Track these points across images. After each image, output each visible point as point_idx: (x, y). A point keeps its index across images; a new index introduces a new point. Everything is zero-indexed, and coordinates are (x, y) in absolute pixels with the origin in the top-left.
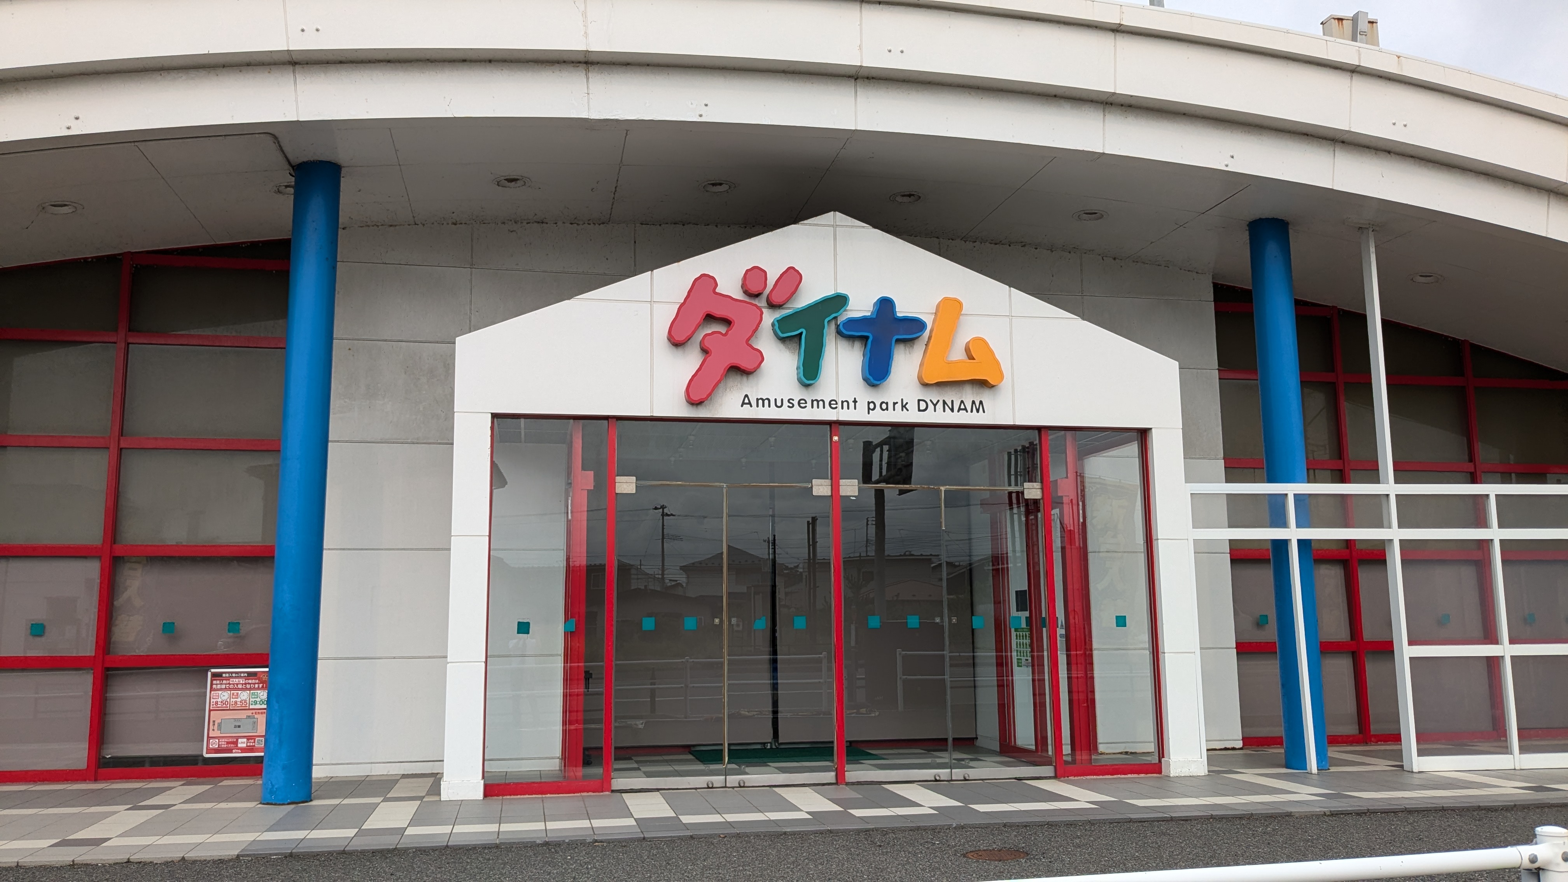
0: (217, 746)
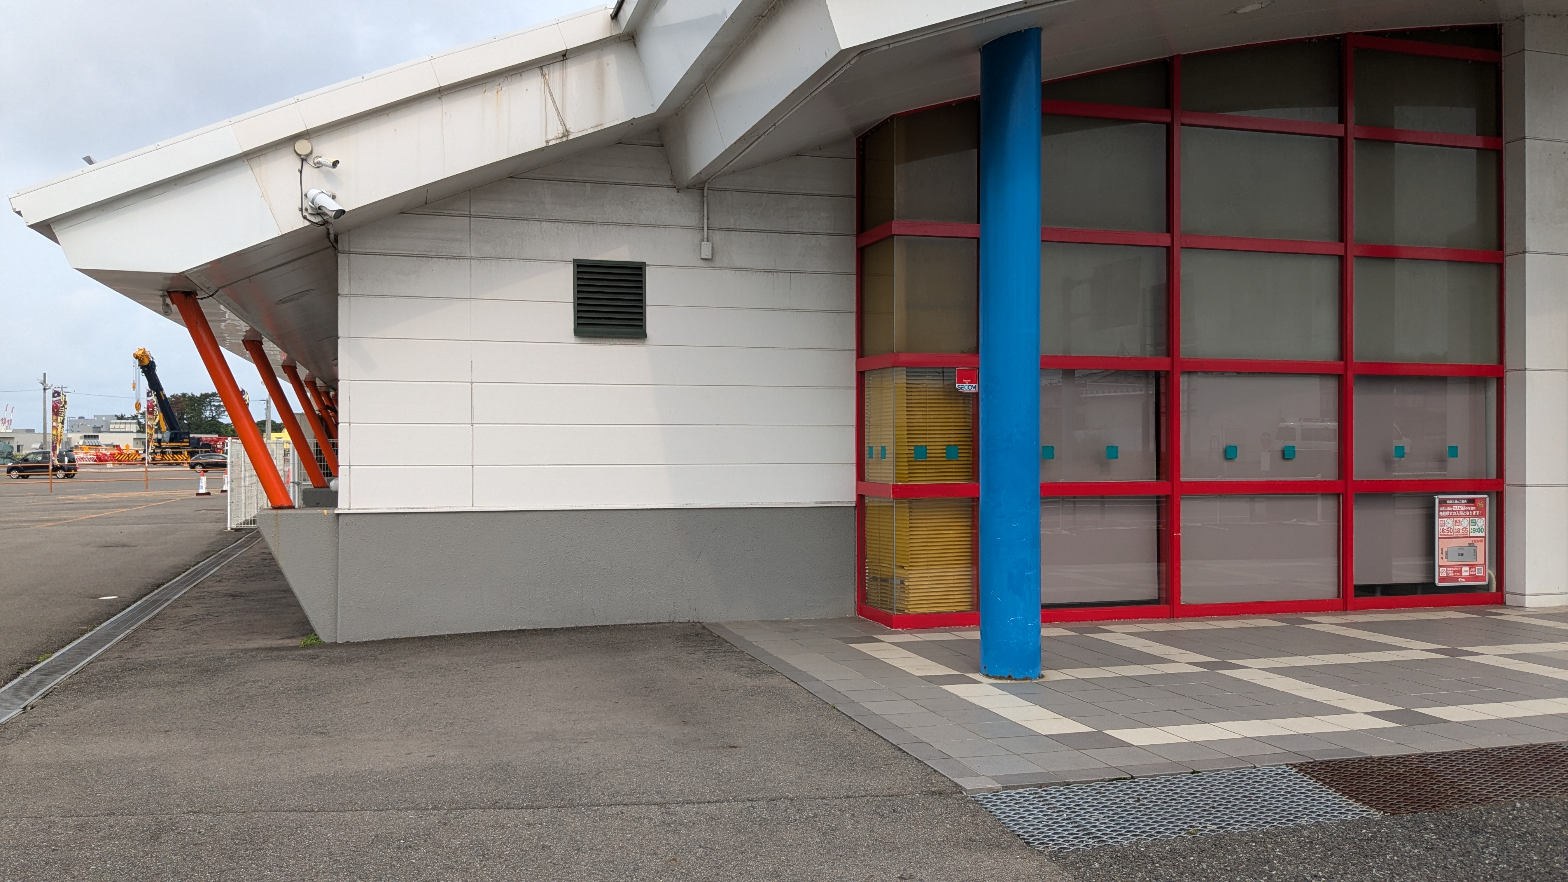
0: (1446, 575)
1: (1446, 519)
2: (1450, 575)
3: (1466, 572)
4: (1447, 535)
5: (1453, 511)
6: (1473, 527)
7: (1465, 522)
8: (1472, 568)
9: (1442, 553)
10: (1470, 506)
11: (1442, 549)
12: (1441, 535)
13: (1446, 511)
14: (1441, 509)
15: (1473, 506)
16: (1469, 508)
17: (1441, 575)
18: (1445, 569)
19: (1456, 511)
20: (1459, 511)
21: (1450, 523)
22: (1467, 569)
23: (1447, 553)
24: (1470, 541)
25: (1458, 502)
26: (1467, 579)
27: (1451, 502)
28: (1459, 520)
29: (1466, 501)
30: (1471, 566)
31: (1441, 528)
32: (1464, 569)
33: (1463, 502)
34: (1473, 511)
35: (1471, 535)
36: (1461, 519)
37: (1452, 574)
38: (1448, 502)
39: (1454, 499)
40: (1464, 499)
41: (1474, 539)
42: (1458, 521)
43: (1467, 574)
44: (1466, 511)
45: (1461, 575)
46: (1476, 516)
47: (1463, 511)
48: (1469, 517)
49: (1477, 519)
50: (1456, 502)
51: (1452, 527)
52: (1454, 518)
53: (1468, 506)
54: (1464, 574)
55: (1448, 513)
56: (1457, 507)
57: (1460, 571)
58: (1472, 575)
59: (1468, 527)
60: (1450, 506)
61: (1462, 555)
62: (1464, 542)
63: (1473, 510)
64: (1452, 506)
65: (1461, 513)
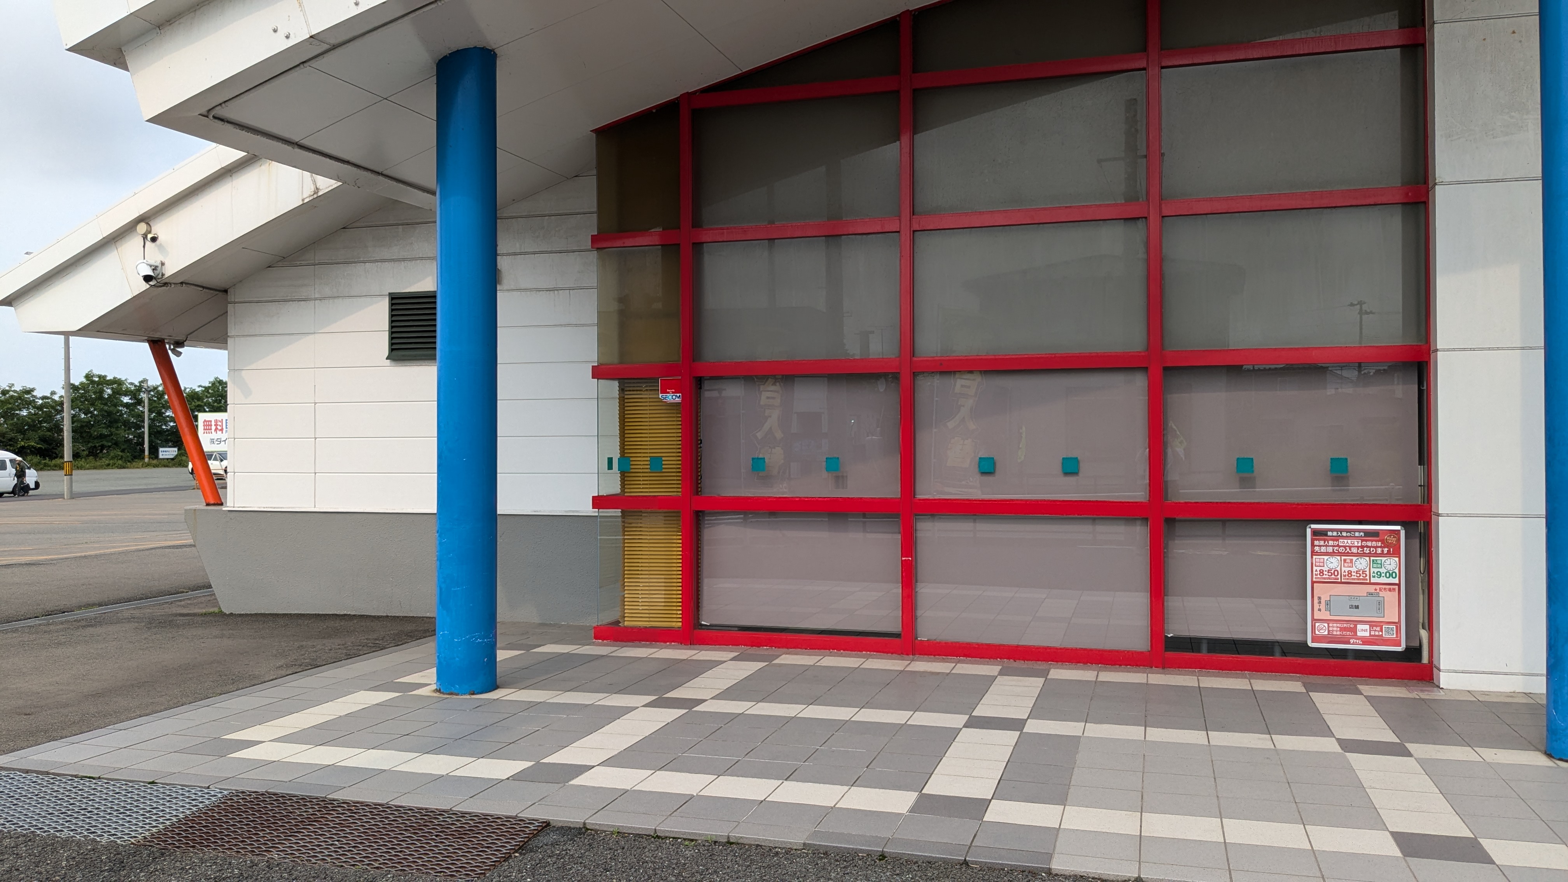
0: (1326, 633)
1: (1326, 557)
2: (1335, 633)
3: (1363, 631)
4: (1329, 579)
5: (1338, 546)
6: (1376, 570)
7: (1362, 563)
8: (1376, 626)
9: (1320, 602)
10: (1372, 541)
11: (1319, 598)
12: (1316, 578)
13: (1326, 546)
14: (1316, 543)
15: (1376, 541)
16: (1369, 544)
17: (1317, 632)
18: (1326, 625)
19: (1345, 547)
20: (1350, 547)
21: (1333, 563)
22: (1367, 627)
23: (1328, 603)
24: (1371, 589)
25: (1348, 534)
26: (1365, 641)
27: (1335, 534)
28: (1351, 560)
29: (1362, 534)
30: (1372, 624)
31: (1318, 569)
32: (1359, 627)
33: (1357, 534)
34: (1376, 547)
35: (1373, 580)
36: (1354, 558)
37: (1338, 633)
38: (1330, 533)
39: (1341, 531)
40: (1359, 531)
41: (1378, 587)
42: (1348, 561)
43: (1367, 634)
44: (1362, 547)
45: (1356, 632)
46: (1382, 555)
47: (1358, 547)
48: (1369, 555)
49: (1384, 559)
50: (1344, 534)
51: (1338, 569)
52: (1341, 556)
53: (1366, 541)
54: (1359, 634)
55: (1330, 550)
56: (1348, 542)
57: (1354, 630)
58: (1375, 635)
59: (1367, 569)
60: (1333, 540)
61: (1357, 607)
62: (1363, 590)
63: (1378, 547)
64: (1337, 540)
65: (1354, 550)
